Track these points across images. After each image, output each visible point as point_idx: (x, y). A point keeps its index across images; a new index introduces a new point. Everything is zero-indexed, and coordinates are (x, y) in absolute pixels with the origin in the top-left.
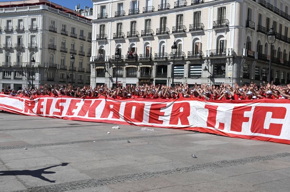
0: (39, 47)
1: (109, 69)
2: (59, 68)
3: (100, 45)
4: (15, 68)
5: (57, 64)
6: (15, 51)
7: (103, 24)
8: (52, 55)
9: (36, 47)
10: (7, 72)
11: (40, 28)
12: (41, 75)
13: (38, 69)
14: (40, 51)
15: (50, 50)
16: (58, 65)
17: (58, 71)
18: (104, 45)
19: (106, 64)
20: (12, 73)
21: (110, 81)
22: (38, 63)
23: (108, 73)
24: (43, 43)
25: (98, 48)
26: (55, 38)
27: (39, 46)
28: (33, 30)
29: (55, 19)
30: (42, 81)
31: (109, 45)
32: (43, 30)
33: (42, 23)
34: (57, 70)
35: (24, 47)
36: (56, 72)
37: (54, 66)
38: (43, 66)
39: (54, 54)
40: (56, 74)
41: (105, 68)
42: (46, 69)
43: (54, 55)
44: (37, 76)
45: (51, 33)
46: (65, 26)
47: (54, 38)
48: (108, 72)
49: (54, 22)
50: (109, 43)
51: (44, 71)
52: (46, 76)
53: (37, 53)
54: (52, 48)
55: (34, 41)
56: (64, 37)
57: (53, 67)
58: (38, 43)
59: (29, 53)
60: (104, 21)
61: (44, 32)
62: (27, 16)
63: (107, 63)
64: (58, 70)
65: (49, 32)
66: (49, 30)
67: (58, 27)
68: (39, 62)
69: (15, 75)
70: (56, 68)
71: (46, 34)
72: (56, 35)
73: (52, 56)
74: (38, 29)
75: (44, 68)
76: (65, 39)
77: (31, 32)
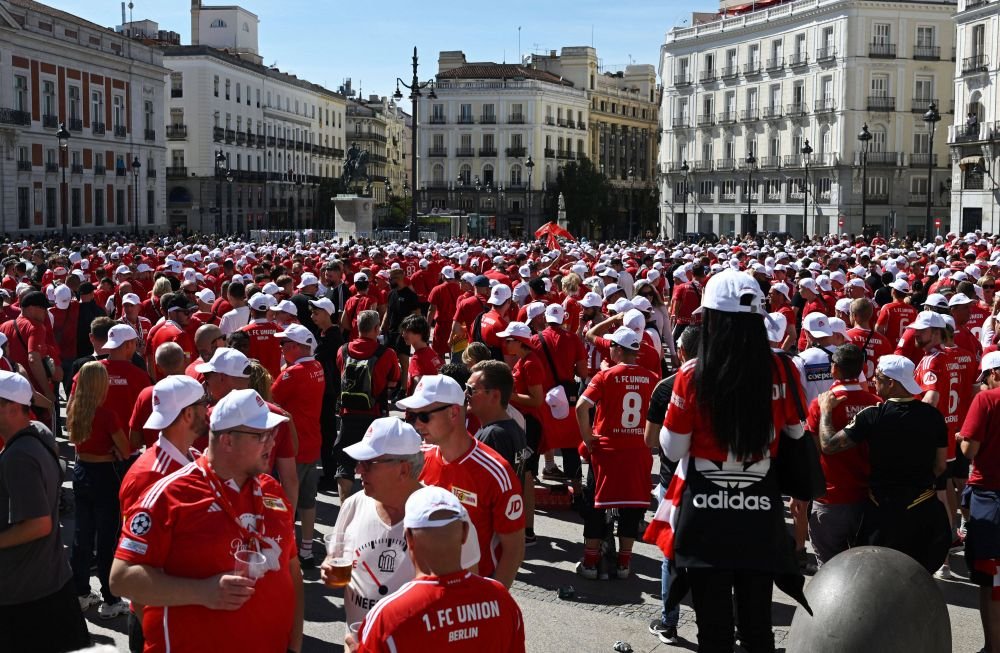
0: (839, 109)
1: (992, 164)
2: (906, 164)
3: (973, 91)
4: (788, 172)
5: (896, 154)
6: (789, 123)
7: (981, 23)
8: (882, 125)
9: (833, 110)
10: (773, 184)
11: (841, 54)
12: (843, 189)
13: (836, 172)
14: (840, 120)
15: (872, 113)
16: (902, 154)
17: (900, 172)
18: (981, 90)
19: (983, 147)
20: (784, 186)
21: (995, 201)
22: (835, 153)
23: (989, 175)
24: (849, 96)
25: (968, 101)
26: (891, 73)
27: (840, 107)
28: (827, 61)
29: (889, 19)
30: (848, 207)
31: (994, 86)
32: (851, 56)
33: (846, 38)
34: (897, 171)
35: (807, 111)
36: (896, 176)
37: (888, 160)
38: (848, 162)
39: (889, 122)
40: (895, 182)
41: (982, 161)
42: (857, 171)
43: (890, 127)
44: (834, 192)
45: (876, 61)
46: (929, 30)
47: (888, 75)
48: (989, 172)
49: (887, 29)
50: (994, 82)
51: (852, 174)
52: (861, 191)
53: (835, 125)
54: (882, 106)
55: (829, 92)
56: (925, 67)
57: (885, 163)
58: (836, 98)
59: (818, 128)
60: (982, 15)
61: (853, 63)
62: (815, 23)
63: (985, 144)
64: (901, 170)
65: (869, 61)
66: (867, 55)
67: (901, 41)
68: (838, 151)
69: (789, 190)
70: (895, 164)
71: (859, 68)
72: (893, 66)
73: (881, 128)
74: (838, 56)
75: (851, 168)
76: (931, 70)
77: (823, 68)
